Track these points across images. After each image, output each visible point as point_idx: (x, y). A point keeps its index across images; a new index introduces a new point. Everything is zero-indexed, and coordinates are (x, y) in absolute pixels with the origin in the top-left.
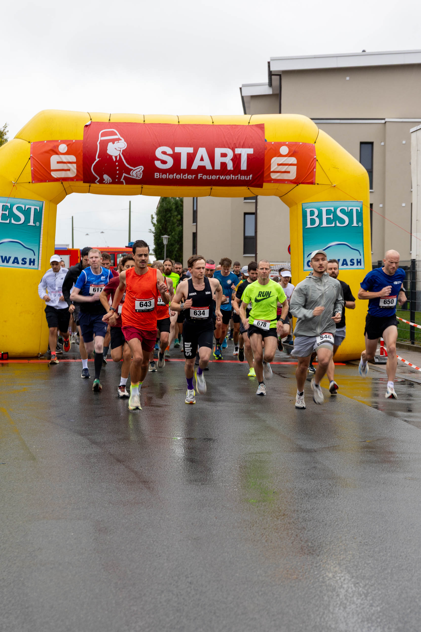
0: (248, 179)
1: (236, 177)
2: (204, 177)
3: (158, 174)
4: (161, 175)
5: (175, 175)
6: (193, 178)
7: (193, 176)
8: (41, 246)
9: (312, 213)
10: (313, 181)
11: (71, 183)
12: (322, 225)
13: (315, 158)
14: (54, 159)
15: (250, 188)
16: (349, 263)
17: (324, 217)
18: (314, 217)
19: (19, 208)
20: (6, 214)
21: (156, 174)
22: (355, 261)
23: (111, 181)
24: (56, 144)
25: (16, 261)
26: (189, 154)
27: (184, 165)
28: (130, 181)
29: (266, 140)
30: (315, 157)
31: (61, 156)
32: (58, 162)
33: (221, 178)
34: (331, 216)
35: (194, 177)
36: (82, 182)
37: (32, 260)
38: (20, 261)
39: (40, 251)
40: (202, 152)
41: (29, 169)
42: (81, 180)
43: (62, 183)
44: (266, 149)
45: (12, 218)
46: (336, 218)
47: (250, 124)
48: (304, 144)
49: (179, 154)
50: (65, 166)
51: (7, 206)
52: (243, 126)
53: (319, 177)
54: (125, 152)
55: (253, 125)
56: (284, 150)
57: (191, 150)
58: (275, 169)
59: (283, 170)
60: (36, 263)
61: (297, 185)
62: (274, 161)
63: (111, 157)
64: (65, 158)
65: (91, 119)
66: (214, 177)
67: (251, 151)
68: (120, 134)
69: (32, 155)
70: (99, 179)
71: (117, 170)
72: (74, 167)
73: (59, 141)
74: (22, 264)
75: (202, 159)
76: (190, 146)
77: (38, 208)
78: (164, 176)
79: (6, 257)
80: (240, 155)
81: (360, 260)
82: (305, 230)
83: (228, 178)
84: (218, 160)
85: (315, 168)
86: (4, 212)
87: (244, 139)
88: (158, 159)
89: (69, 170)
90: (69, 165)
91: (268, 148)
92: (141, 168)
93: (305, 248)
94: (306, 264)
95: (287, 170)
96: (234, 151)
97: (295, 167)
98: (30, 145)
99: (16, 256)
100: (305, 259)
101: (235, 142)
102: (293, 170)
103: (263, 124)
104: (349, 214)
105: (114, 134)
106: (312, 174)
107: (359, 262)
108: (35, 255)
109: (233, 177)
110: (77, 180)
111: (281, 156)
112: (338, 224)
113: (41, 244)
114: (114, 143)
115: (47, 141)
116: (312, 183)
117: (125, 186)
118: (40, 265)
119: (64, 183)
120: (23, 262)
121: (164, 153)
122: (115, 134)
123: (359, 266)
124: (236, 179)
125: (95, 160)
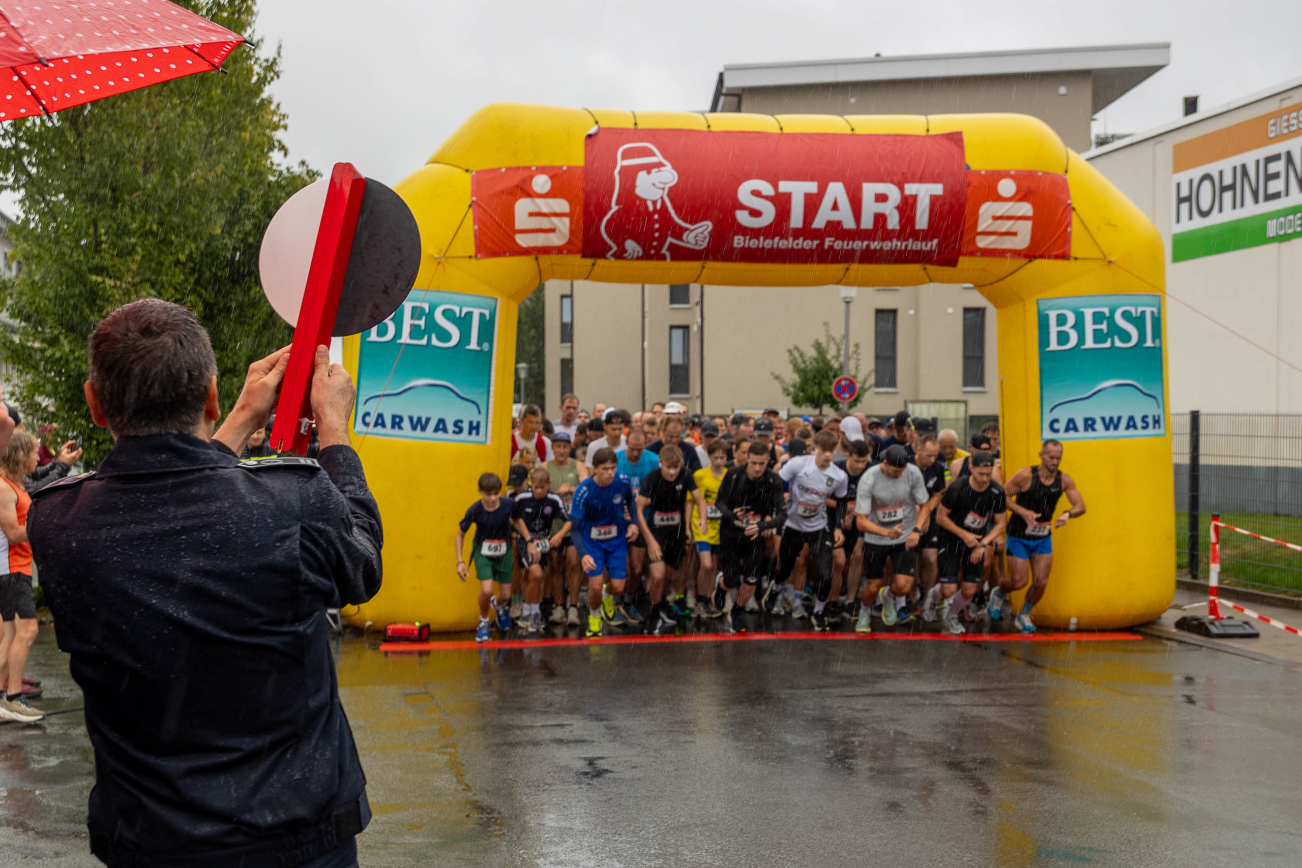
0: (928, 248)
1: (904, 244)
2: (838, 245)
3: (742, 238)
4: (747, 241)
5: (777, 239)
6: (814, 247)
7: (816, 242)
8: (492, 394)
9: (1062, 320)
10: (1064, 252)
11: (555, 258)
12: (1084, 344)
13: (1070, 205)
14: (523, 206)
15: (928, 267)
16: (1139, 424)
17: (1089, 327)
18: (1066, 328)
19: (447, 314)
20: (419, 326)
21: (736, 238)
22: (1150, 420)
23: (641, 254)
24: (526, 174)
25: (441, 426)
26: (808, 197)
27: (796, 220)
28: (681, 254)
29: (968, 167)
30: (1069, 202)
31: (539, 201)
32: (531, 214)
33: (872, 247)
34: (1104, 327)
35: (818, 245)
36: (579, 256)
37: (475, 424)
38: (450, 427)
39: (491, 406)
40: (836, 190)
41: (469, 228)
42: (578, 252)
43: (537, 259)
44: (969, 185)
45: (434, 336)
46: (1114, 330)
47: (932, 133)
48: (1046, 174)
49: (788, 197)
50: (544, 223)
51: (422, 309)
52: (917, 136)
53: (1078, 244)
54: (674, 193)
55: (937, 136)
56: (1007, 187)
57: (812, 187)
58: (988, 226)
59: (1003, 230)
60: (482, 429)
61: (1030, 261)
62: (985, 211)
63: (644, 201)
64: (544, 205)
65: (597, 122)
66: (858, 245)
67: (938, 189)
68: (662, 153)
69: (474, 199)
70: (615, 248)
71: (657, 230)
72: (563, 225)
73: (534, 168)
74: (454, 432)
75: (835, 207)
76: (812, 179)
77: (487, 313)
78: (753, 243)
79: (419, 419)
80: (915, 198)
81: (1159, 416)
82: (1045, 356)
83: (887, 246)
84: (870, 208)
85: (1069, 224)
86: (417, 322)
87: (923, 163)
88: (743, 208)
89: (553, 230)
90: (555, 220)
91: (975, 183)
92: (706, 227)
93: (1045, 394)
94: (1046, 425)
95: (1013, 230)
96: (902, 189)
97: (1029, 224)
98: (468, 178)
99: (442, 417)
100: (1045, 417)
101: (905, 170)
102: (1025, 230)
103: (959, 134)
104: (1138, 322)
105: (648, 153)
106: (1066, 239)
107: (1157, 422)
108: (479, 412)
109: (896, 246)
110: (569, 252)
111: (999, 199)
112: (1118, 344)
113: (492, 388)
114: (649, 172)
115: (509, 169)
116: (1064, 256)
117: (668, 263)
118: (489, 435)
119: (542, 258)
120: (457, 430)
121: (756, 193)
122: (652, 154)
123: (1157, 431)
124: (903, 248)
125: (610, 208)
